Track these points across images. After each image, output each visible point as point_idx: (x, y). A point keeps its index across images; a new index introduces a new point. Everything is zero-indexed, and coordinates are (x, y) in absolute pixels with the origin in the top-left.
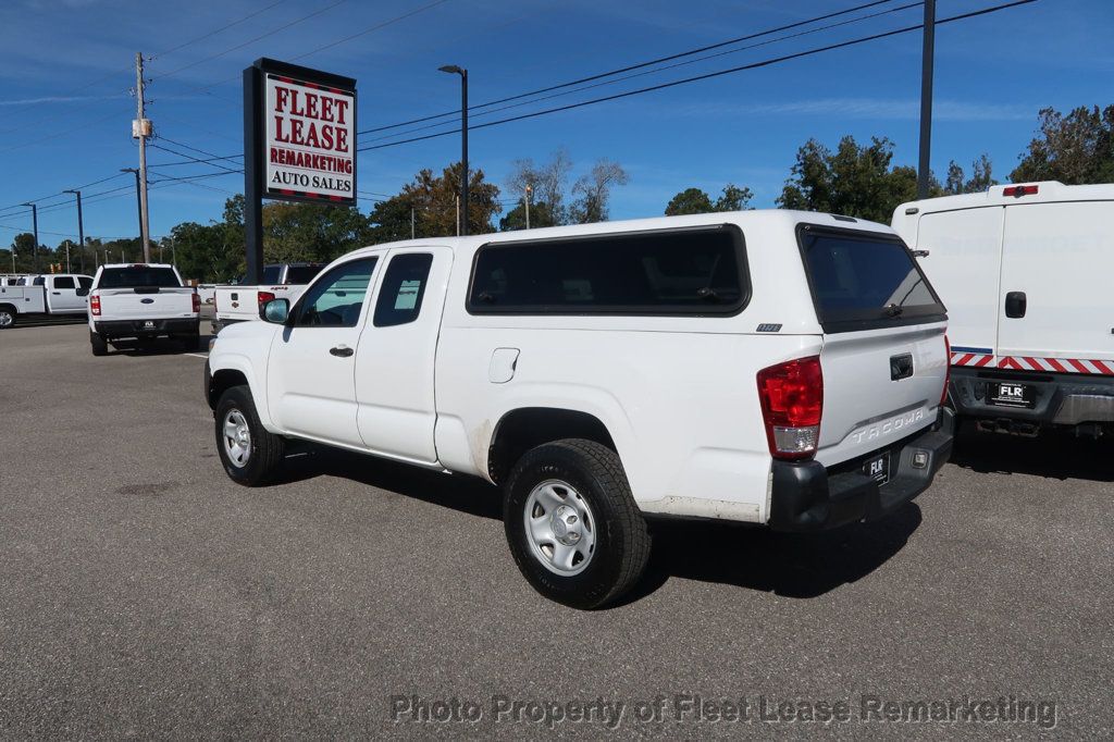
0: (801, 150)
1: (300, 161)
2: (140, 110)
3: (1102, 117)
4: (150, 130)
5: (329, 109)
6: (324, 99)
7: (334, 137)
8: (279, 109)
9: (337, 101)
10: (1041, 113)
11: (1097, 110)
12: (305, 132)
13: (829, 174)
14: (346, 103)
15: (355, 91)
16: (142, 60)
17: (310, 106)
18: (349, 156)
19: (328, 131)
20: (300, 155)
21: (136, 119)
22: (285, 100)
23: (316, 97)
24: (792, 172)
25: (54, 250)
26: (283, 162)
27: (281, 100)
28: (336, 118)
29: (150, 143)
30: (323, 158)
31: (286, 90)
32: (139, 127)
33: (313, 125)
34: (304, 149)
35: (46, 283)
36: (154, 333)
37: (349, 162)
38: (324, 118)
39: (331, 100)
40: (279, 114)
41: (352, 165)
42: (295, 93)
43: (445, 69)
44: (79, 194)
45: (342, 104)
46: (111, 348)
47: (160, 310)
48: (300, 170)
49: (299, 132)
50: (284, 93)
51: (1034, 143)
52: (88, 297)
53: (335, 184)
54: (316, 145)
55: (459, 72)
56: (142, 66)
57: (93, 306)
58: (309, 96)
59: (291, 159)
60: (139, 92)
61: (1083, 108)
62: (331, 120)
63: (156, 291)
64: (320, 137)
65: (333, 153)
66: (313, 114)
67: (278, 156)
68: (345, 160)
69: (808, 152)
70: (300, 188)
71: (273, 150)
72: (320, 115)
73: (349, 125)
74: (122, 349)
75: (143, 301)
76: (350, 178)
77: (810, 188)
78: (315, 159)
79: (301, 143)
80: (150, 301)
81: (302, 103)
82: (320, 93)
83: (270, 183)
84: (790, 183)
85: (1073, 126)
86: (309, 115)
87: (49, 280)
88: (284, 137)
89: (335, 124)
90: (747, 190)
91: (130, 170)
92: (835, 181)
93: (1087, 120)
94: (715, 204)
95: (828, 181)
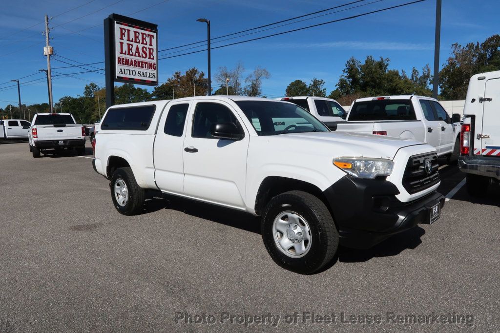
0: (348, 62)
1: (132, 64)
2: (47, 42)
3: (480, 47)
4: (52, 51)
5: (145, 39)
6: (143, 34)
7: (148, 52)
8: (122, 38)
9: (149, 35)
10: (452, 46)
11: (478, 44)
12: (134, 50)
13: (360, 73)
14: (153, 36)
15: (157, 30)
16: (48, 19)
17: (136, 37)
18: (154, 61)
19: (144, 49)
20: (132, 61)
21: (45, 46)
22: (124, 34)
23: (139, 33)
24: (343, 72)
25: (4, 110)
26: (123, 64)
27: (122, 34)
28: (148, 43)
29: (52, 58)
30: (142, 62)
31: (125, 29)
32: (47, 50)
33: (137, 46)
34: (133, 58)
35: (5, 124)
36: (64, 146)
37: (154, 64)
38: (143, 43)
39: (146, 34)
40: (122, 41)
41: (156, 66)
42: (129, 31)
43: (200, 20)
44: (18, 82)
45: (151, 36)
46: (42, 154)
47: (66, 135)
48: (132, 68)
49: (131, 50)
50: (123, 31)
51: (450, 59)
52: (30, 129)
53: (148, 75)
54: (139, 56)
55: (206, 22)
56: (48, 21)
57: (34, 133)
58: (135, 32)
59: (127, 62)
60: (47, 34)
61: (472, 43)
62: (146, 44)
63: (64, 126)
64: (141, 52)
65: (147, 60)
66: (138, 41)
67: (121, 61)
68: (153, 63)
69: (351, 63)
70: (132, 77)
71: (119, 58)
72: (141, 42)
73: (154, 47)
74: (47, 154)
75: (58, 131)
76: (155, 72)
77: (351, 80)
78: (139, 63)
79: (132, 55)
80: (61, 131)
81: (132, 36)
82: (141, 31)
83: (118, 74)
84: (342, 77)
85: (467, 51)
86: (135, 42)
87: (6, 122)
88: (124, 52)
89: (148, 46)
90: (322, 80)
91: (44, 70)
92: (362, 76)
93: (473, 48)
94: (308, 87)
95: (359, 76)
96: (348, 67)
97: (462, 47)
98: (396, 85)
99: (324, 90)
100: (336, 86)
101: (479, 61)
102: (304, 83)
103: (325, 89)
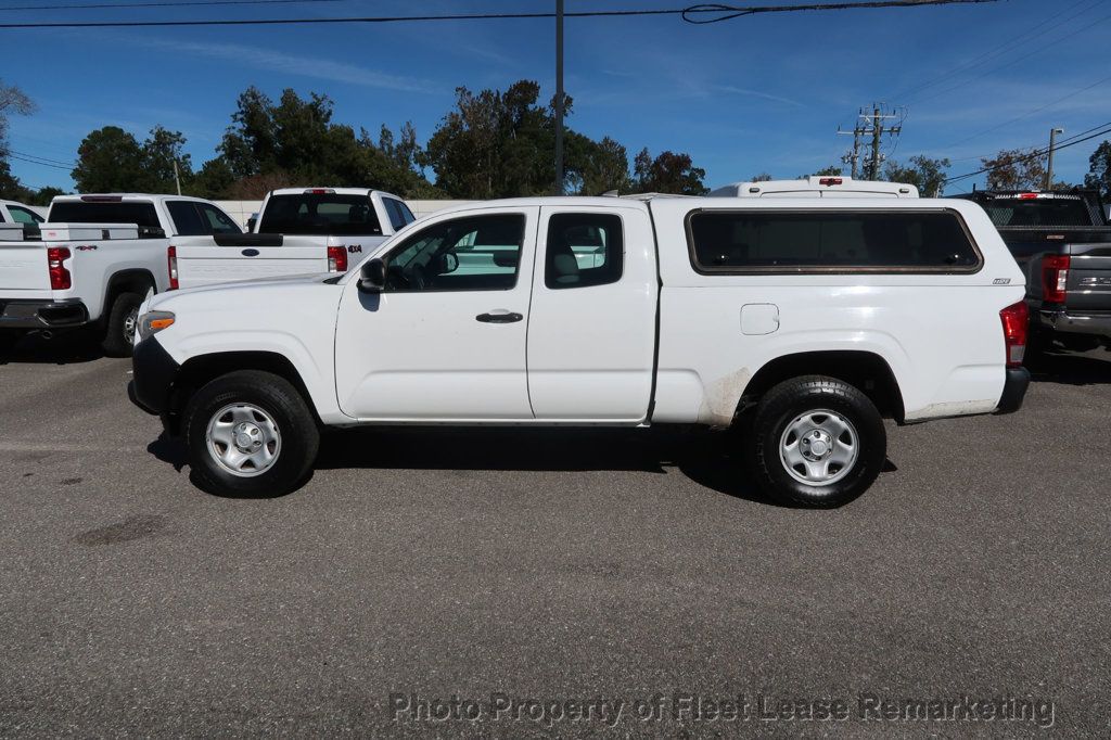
0: (243, 97)
3: (501, 100)
10: (457, 91)
11: (498, 93)
13: (272, 125)
24: (232, 119)
51: (453, 115)
61: (489, 90)
69: (250, 99)
77: (253, 138)
84: (232, 131)
85: (482, 105)
90: (179, 134)
92: (279, 133)
93: (491, 100)
94: (142, 147)
95: (272, 132)
96: (243, 109)
97: (473, 96)
98: (354, 159)
99: (184, 158)
100: (217, 150)
101: (502, 127)
102: (129, 136)
103: (189, 156)
